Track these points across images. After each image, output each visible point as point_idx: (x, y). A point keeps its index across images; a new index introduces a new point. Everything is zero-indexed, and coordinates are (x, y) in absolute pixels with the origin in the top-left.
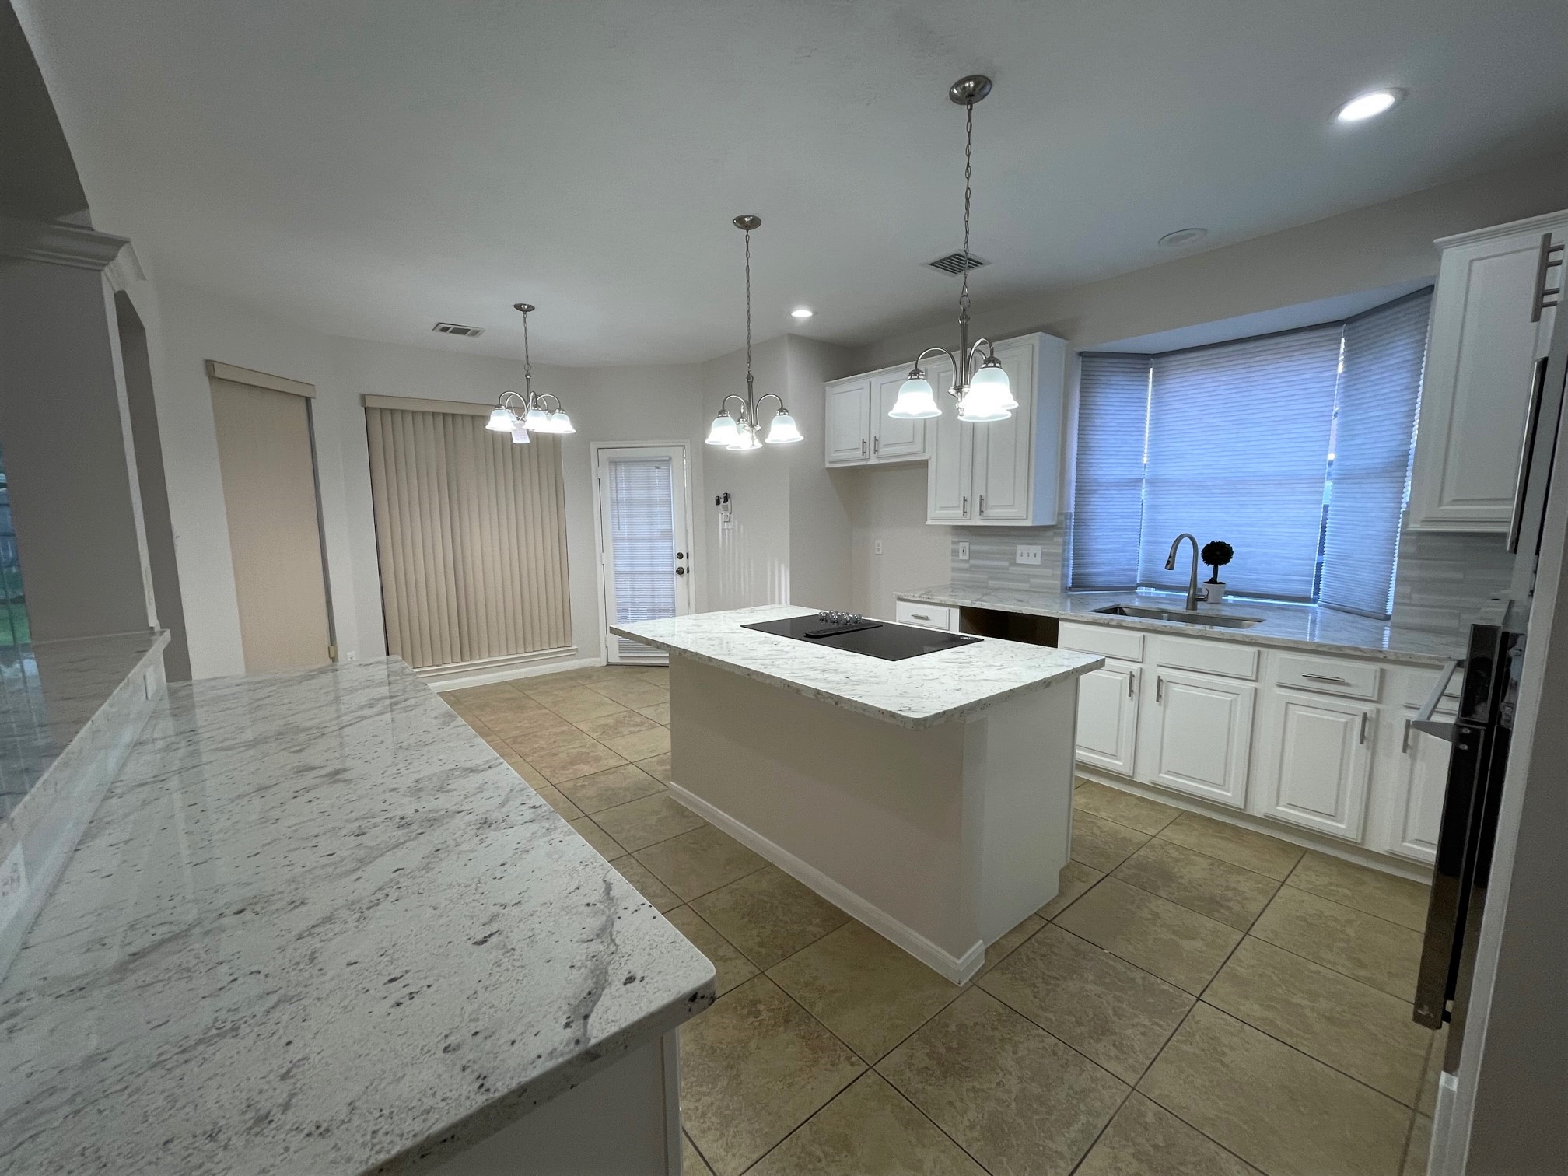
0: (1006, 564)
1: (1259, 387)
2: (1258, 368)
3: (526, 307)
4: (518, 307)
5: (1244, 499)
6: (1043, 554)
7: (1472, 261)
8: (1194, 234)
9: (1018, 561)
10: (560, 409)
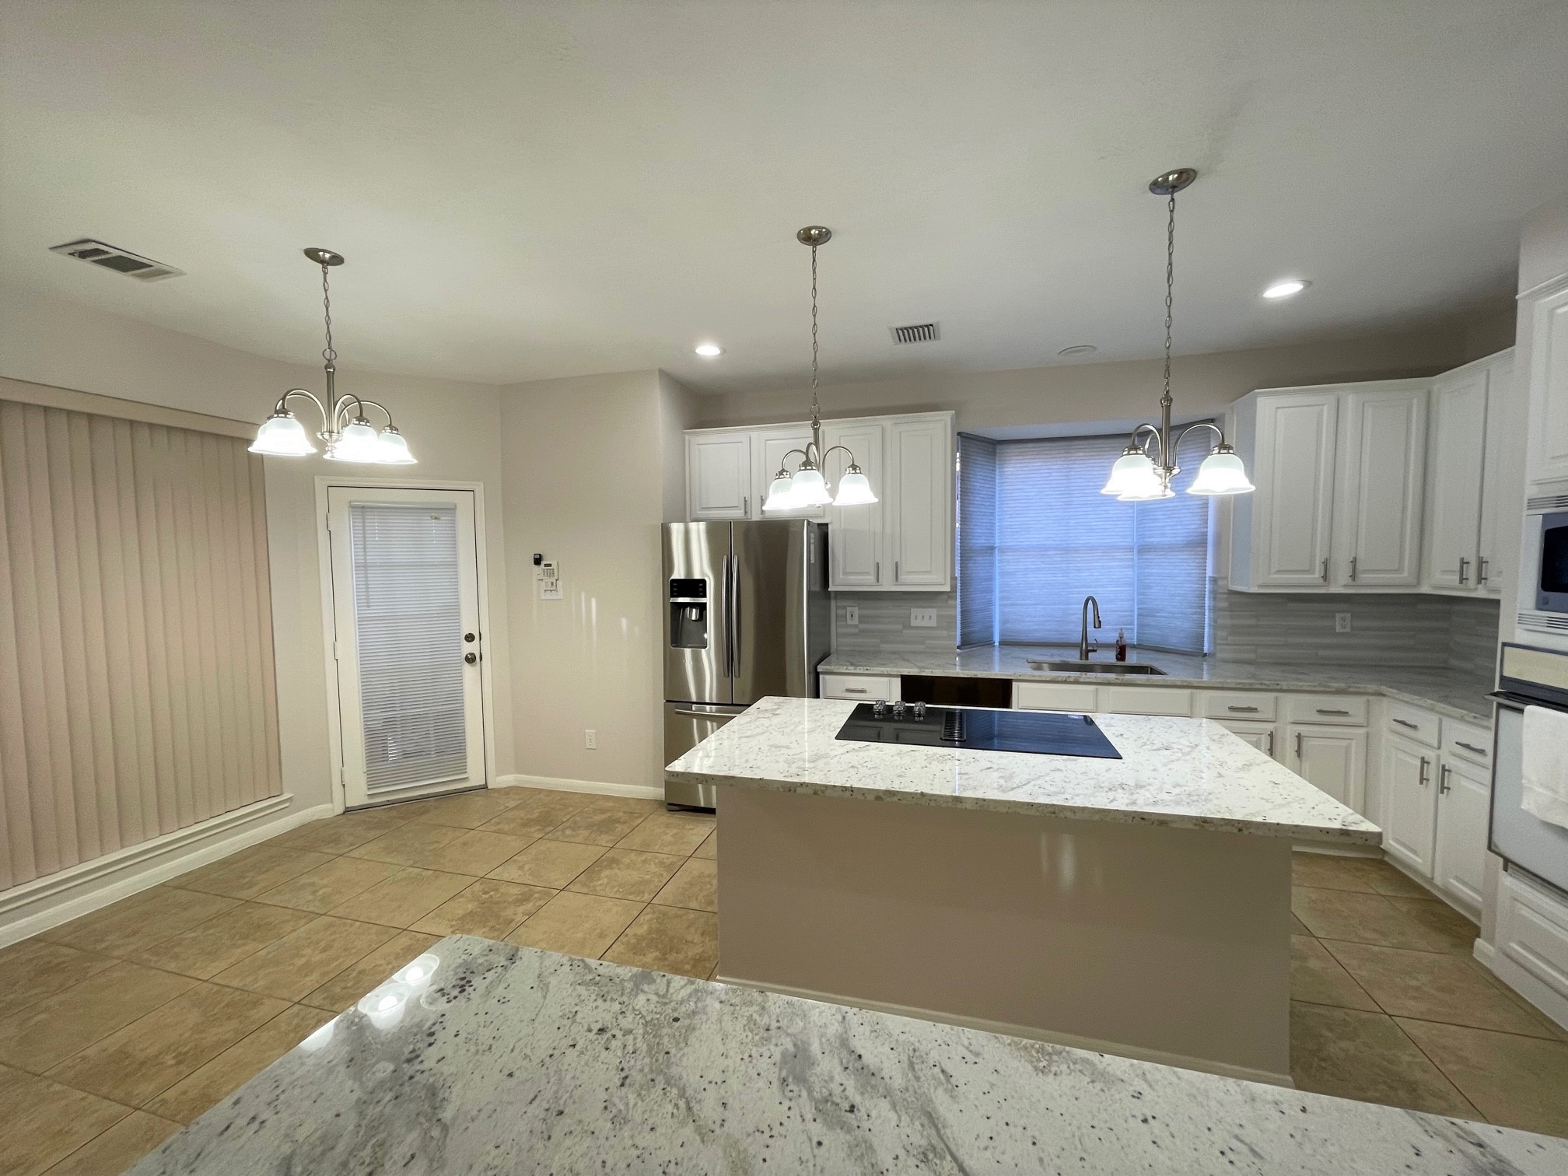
0: (900, 627)
1: (1082, 477)
2: (1081, 462)
3: (327, 256)
4: (312, 254)
5: (1079, 565)
6: (938, 616)
7: (1277, 408)
8: (1085, 350)
9: (914, 623)
10: (391, 426)
